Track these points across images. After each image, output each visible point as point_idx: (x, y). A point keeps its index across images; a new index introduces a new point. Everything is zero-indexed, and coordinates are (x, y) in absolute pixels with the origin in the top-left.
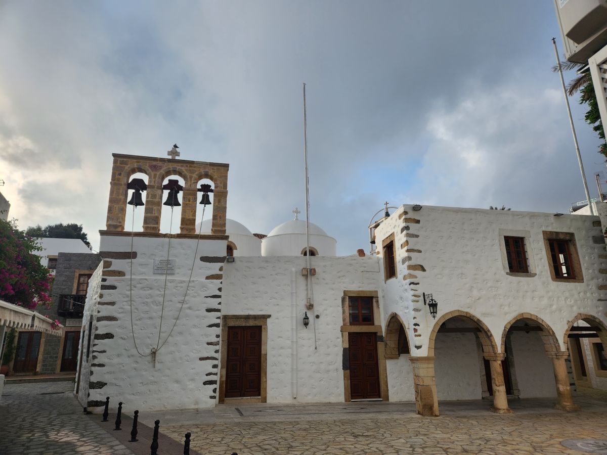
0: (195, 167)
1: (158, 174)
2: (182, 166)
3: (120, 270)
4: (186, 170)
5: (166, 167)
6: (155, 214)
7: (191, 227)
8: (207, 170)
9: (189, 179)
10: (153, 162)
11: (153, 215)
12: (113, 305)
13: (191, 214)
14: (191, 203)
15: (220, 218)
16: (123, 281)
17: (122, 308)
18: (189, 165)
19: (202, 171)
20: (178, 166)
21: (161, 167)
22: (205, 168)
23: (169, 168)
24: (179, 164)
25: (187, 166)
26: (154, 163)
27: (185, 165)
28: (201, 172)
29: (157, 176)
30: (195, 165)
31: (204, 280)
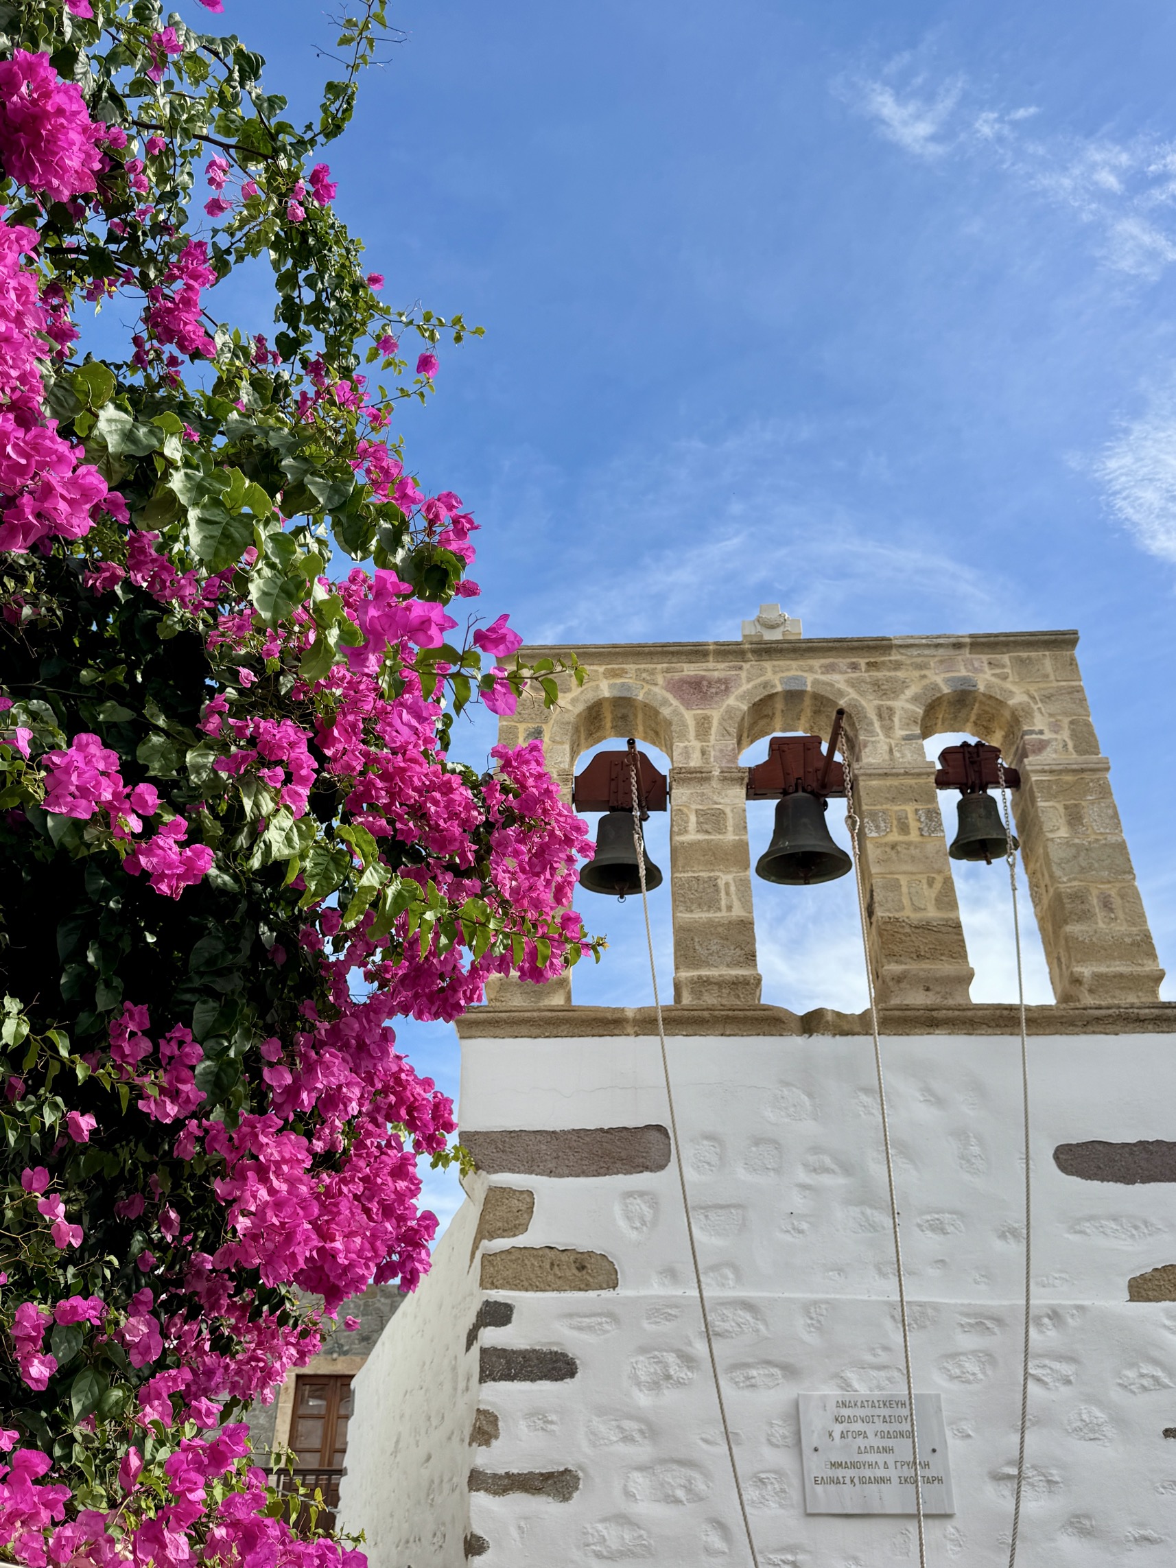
0: (898, 666)
1: (716, 715)
2: (829, 669)
3: (583, 1243)
4: (852, 683)
5: (749, 680)
6: (729, 908)
7: (946, 968)
8: (963, 673)
9: (877, 725)
10: (686, 666)
11: (724, 913)
12: (566, 1498)
13: (931, 894)
14: (914, 836)
15: (1107, 904)
16: (613, 1317)
17: (623, 1519)
18: (862, 662)
19: (941, 680)
20: (811, 669)
21: (725, 686)
22: (947, 664)
23: (765, 685)
24: (817, 663)
25: (854, 667)
26: (690, 670)
27: (843, 662)
28: (935, 687)
29: (715, 723)
30: (895, 656)
31: (1118, 1303)
